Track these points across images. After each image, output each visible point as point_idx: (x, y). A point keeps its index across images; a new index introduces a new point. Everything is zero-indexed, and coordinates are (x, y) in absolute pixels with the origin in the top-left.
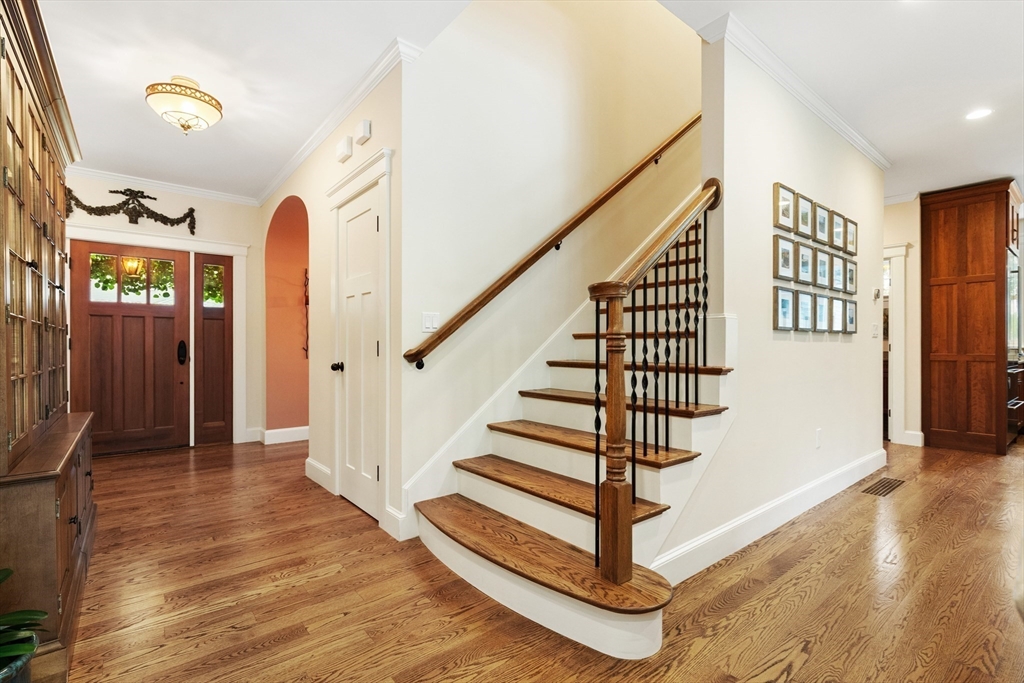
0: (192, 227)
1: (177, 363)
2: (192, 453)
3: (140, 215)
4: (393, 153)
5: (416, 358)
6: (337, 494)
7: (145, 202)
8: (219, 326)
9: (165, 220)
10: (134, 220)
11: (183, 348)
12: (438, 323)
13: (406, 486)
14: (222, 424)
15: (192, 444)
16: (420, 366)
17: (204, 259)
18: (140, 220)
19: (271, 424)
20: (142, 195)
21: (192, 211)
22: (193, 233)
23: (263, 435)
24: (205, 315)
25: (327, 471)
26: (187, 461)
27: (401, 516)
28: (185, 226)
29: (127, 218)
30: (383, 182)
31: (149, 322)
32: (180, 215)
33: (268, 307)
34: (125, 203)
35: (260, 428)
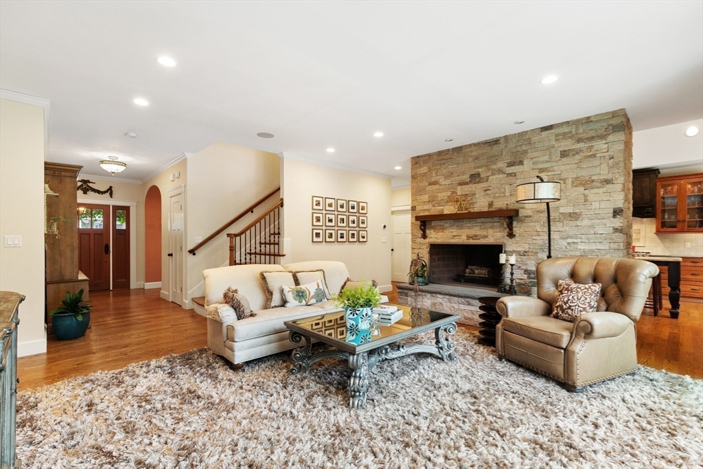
0: (111, 195)
1: (104, 254)
2: (111, 292)
3: (88, 190)
4: (185, 186)
5: (192, 252)
6: (171, 300)
7: (90, 185)
8: (123, 237)
9: (99, 192)
10: (85, 193)
11: (107, 247)
12: (200, 241)
13: (189, 293)
14: (125, 280)
15: (111, 289)
16: (194, 254)
17: (116, 208)
18: (88, 192)
19: (147, 280)
20: (89, 182)
21: (111, 187)
22: (111, 197)
23: (144, 285)
24: (118, 233)
25: (167, 293)
26: (109, 294)
27: (187, 302)
28: (108, 194)
29: (82, 192)
30: (183, 194)
31: (92, 236)
32: (106, 189)
33: (146, 229)
34: (82, 185)
35: (143, 282)
